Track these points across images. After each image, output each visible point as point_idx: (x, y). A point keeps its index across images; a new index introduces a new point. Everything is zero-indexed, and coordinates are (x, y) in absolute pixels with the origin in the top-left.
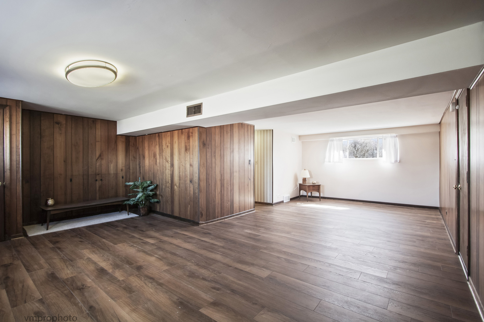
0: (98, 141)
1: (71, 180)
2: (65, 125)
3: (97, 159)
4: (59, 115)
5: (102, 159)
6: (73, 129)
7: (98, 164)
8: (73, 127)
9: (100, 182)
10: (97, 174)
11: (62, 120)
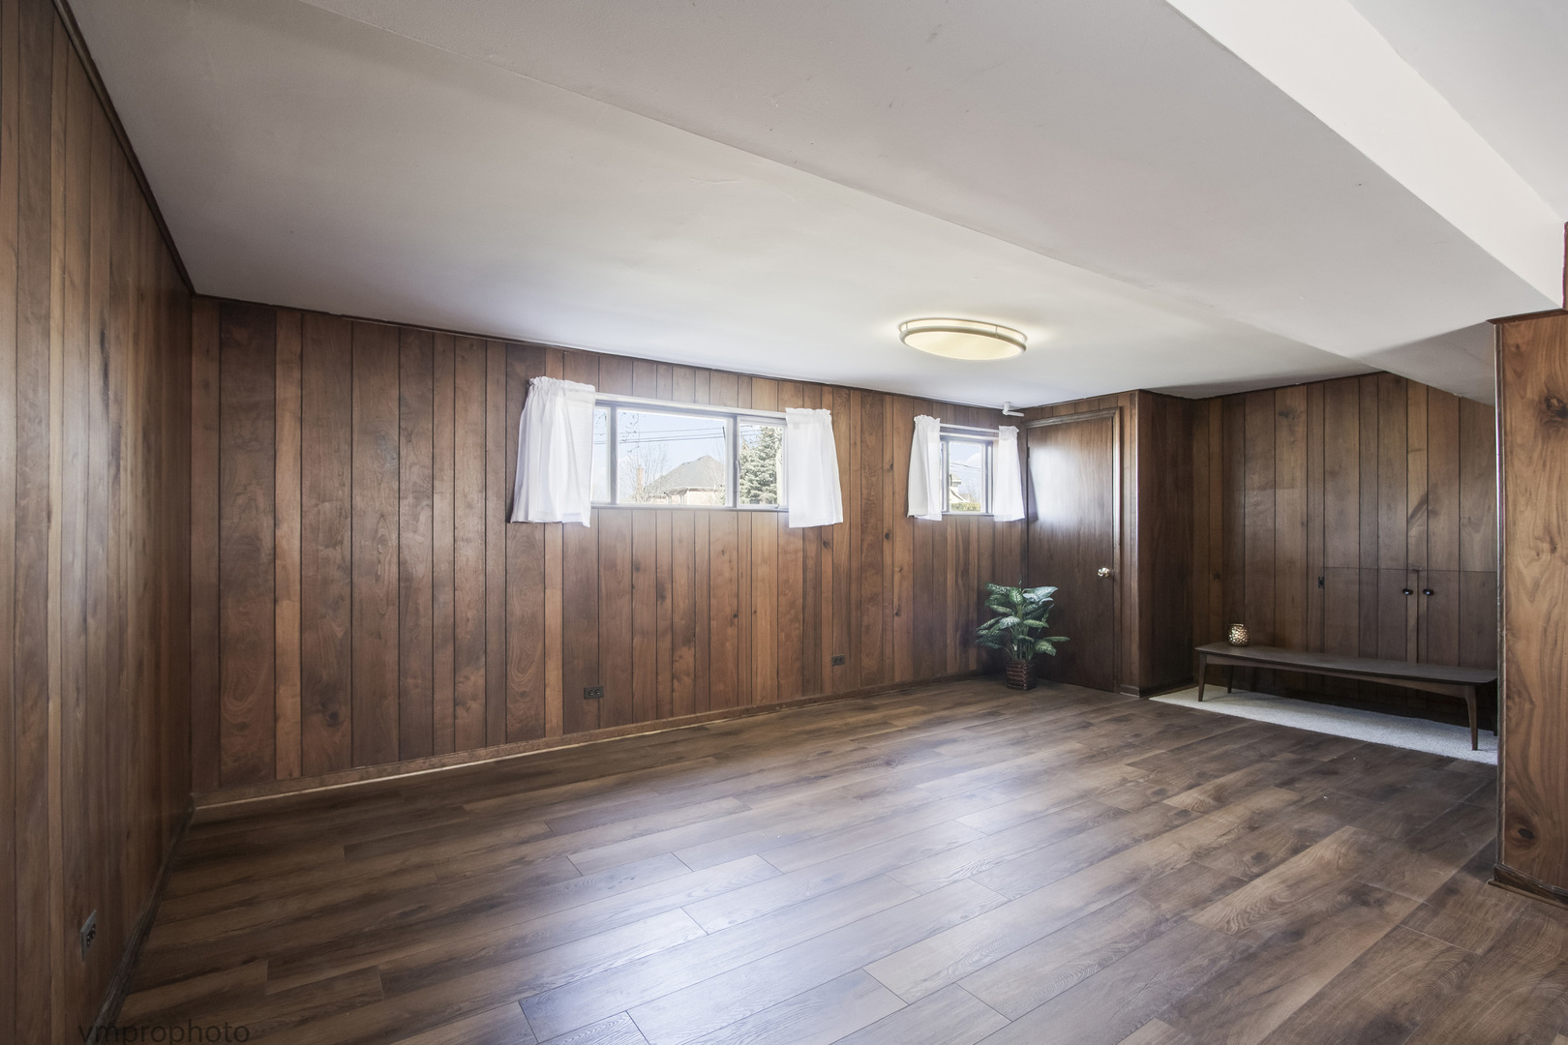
0: (1419, 450)
1: (1322, 583)
2: (1304, 417)
3: (1413, 516)
4: (1289, 389)
5: (1431, 514)
6: (1327, 421)
7: (1414, 532)
8: (1327, 416)
9: (1424, 599)
10: (1410, 568)
11: (1297, 402)
